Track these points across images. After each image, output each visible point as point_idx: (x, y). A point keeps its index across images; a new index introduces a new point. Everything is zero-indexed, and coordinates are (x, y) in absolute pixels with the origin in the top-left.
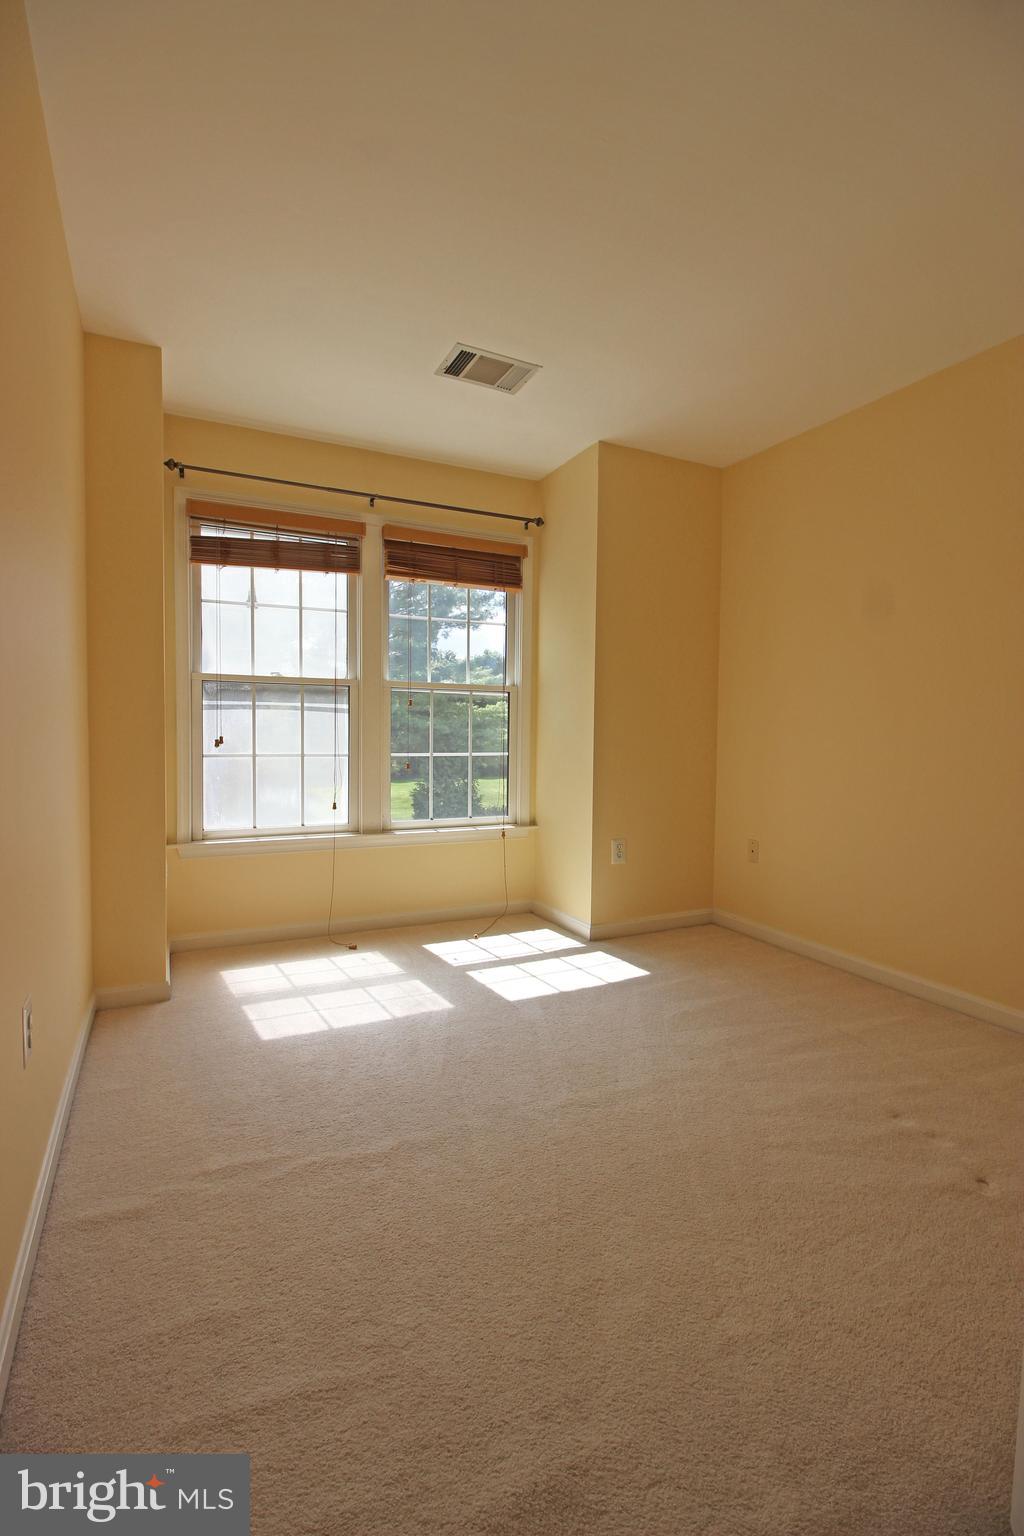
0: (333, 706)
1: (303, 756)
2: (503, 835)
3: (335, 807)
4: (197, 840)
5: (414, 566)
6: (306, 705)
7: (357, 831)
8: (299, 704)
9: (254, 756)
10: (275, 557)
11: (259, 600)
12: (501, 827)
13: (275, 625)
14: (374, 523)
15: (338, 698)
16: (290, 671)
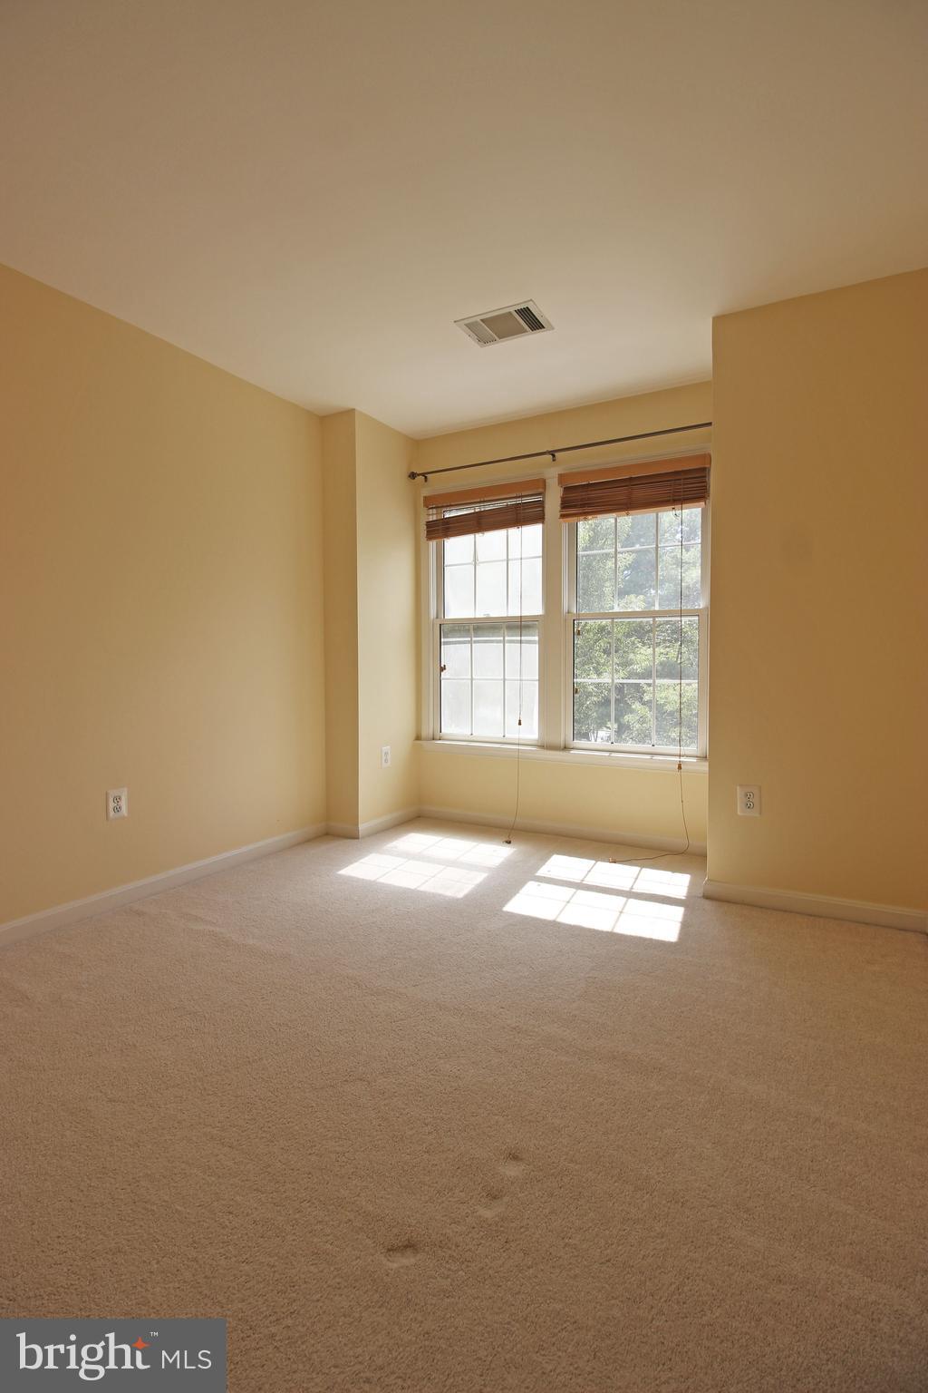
0: (519, 638)
1: (504, 680)
2: (680, 767)
3: (520, 724)
4: (437, 740)
5: (583, 506)
6: (506, 638)
7: (542, 747)
8: (502, 638)
9: (472, 679)
10: (478, 524)
11: (480, 558)
12: (677, 759)
13: (491, 576)
14: (552, 474)
15: (523, 632)
16: (498, 612)
